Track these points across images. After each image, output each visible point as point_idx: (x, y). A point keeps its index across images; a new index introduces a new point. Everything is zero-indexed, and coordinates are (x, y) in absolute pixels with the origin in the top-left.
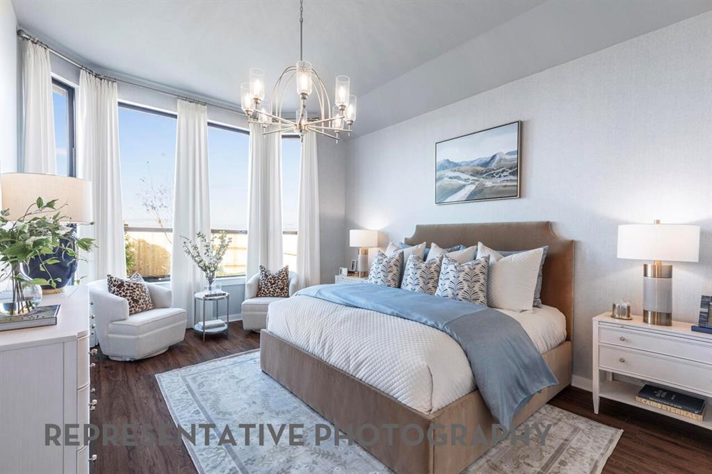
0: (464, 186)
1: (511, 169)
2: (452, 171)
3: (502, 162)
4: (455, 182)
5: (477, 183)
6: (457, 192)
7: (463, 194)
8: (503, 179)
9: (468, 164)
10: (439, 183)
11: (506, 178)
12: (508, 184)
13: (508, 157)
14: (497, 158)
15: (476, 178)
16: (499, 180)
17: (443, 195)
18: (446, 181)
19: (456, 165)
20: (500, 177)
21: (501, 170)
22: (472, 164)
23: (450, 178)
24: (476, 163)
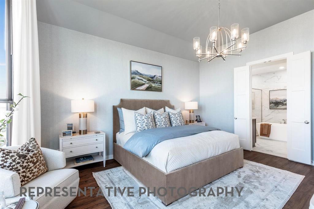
0: (144, 84)
1: (160, 82)
2: (139, 76)
3: (157, 79)
4: (140, 81)
5: (149, 84)
6: (141, 86)
7: (144, 87)
8: (157, 84)
9: (146, 75)
10: (133, 80)
11: (158, 85)
12: (159, 87)
13: (159, 78)
14: (156, 77)
15: (149, 82)
16: (157, 85)
17: (135, 86)
18: (136, 80)
19: (141, 74)
20: (157, 83)
21: (157, 81)
22: (147, 76)
23: (138, 79)
24: (149, 76)
